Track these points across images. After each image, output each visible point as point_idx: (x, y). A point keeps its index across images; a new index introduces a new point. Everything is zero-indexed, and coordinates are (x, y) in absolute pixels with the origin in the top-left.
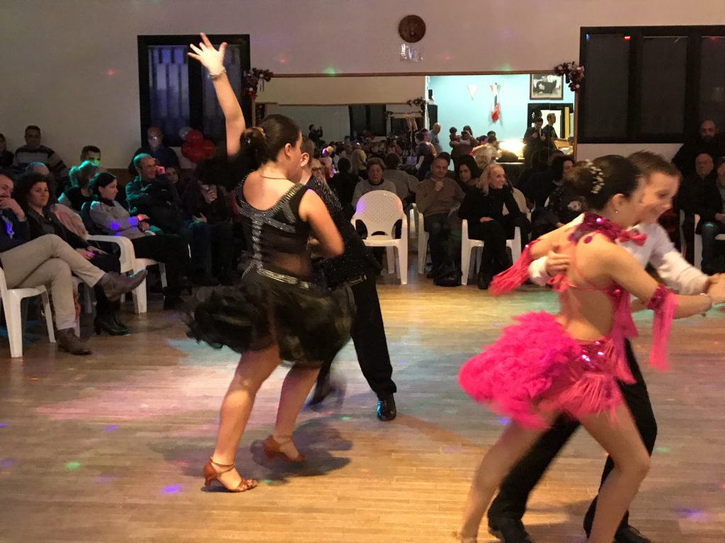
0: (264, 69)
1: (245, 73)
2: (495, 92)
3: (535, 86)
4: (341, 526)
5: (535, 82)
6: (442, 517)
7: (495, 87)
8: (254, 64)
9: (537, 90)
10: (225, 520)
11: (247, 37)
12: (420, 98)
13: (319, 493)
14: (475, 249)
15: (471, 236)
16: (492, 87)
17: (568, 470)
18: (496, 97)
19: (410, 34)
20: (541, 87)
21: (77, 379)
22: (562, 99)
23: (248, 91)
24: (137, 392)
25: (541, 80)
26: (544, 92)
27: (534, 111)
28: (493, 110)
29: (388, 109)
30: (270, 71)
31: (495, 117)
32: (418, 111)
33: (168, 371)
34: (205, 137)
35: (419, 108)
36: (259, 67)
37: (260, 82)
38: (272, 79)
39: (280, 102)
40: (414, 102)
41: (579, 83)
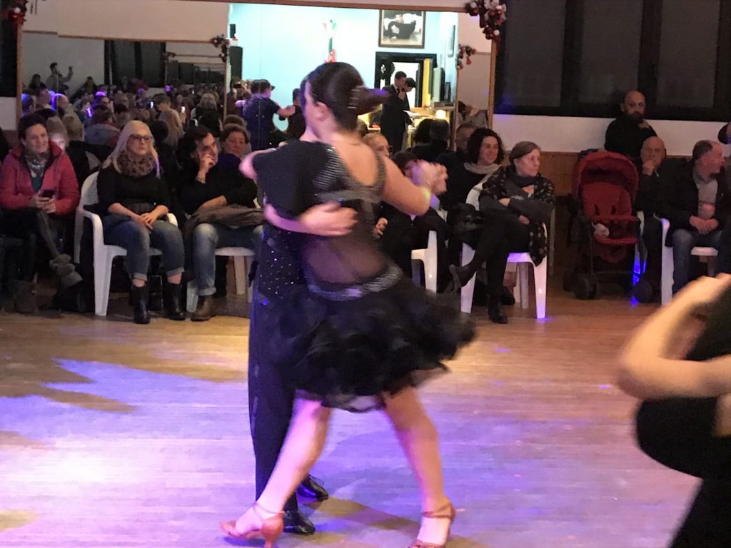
2: (330, 33)
3: (387, 28)
5: (386, 22)
7: (330, 25)
9: (389, 33)
12: (220, 36)
16: (325, 25)
18: (331, 40)
20: (395, 29)
22: (422, 47)
23: (14, 13)
25: (394, 20)
26: (399, 37)
27: (385, 62)
32: (218, 55)
35: (218, 51)
40: (212, 41)
41: (498, 28)
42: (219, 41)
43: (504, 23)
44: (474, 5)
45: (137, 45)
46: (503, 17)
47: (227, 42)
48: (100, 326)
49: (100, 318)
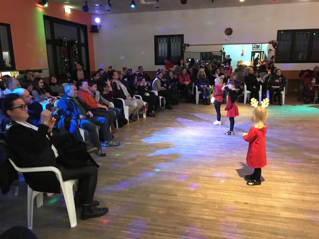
0: (187, 44)
1: (182, 45)
2: (242, 48)
4: (240, 185)
6: (270, 183)
7: (242, 46)
8: (184, 43)
9: (254, 47)
10: (204, 180)
11: (183, 35)
13: (228, 172)
14: (248, 93)
15: (247, 90)
17: (302, 168)
18: (243, 50)
19: (228, 33)
20: (256, 46)
21: (149, 130)
22: (261, 50)
23: (183, 50)
24: (166, 135)
26: (256, 48)
27: (253, 53)
28: (242, 53)
29: (212, 53)
30: (189, 44)
31: (242, 55)
33: (172, 129)
34: (171, 62)
35: (221, 53)
36: (186, 43)
37: (186, 47)
38: (189, 46)
39: (191, 52)
40: (220, 51)
41: (276, 46)
42: (221, 51)
43: (278, 45)
44: (271, 42)
45: (206, 53)
46: (277, 44)
47: (222, 51)
48: (197, 105)
49: (197, 104)
